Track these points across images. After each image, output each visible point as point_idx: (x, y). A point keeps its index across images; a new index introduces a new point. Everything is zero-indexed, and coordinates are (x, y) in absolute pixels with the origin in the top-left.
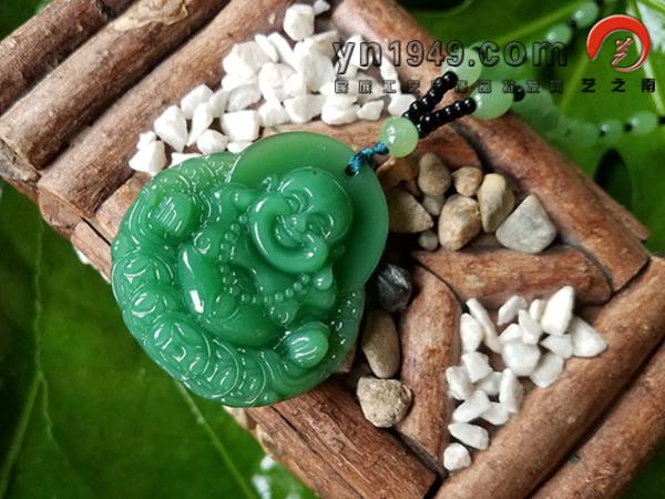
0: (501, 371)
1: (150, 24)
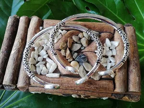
1: (17, 49)
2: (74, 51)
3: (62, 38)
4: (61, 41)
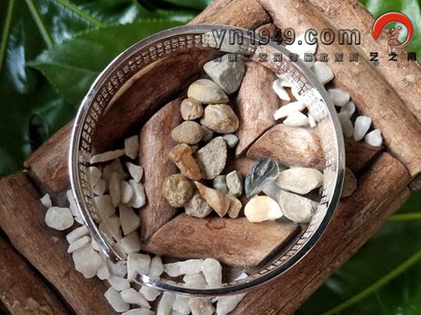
3: (146, 173)
4: (154, 182)
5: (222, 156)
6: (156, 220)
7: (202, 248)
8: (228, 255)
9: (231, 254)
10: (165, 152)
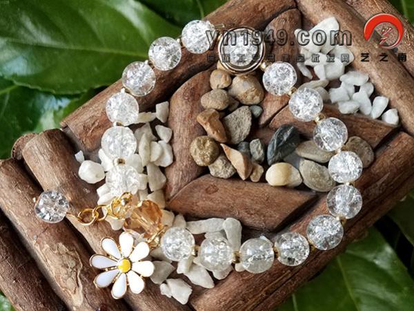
0: (341, 82)
1: (81, 278)
2: (245, 140)
3: (175, 135)
4: (182, 143)
5: (247, 124)
6: (182, 178)
7: (225, 207)
8: (249, 215)
9: (252, 214)
10: (194, 116)
